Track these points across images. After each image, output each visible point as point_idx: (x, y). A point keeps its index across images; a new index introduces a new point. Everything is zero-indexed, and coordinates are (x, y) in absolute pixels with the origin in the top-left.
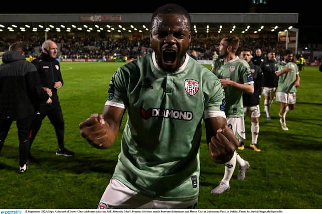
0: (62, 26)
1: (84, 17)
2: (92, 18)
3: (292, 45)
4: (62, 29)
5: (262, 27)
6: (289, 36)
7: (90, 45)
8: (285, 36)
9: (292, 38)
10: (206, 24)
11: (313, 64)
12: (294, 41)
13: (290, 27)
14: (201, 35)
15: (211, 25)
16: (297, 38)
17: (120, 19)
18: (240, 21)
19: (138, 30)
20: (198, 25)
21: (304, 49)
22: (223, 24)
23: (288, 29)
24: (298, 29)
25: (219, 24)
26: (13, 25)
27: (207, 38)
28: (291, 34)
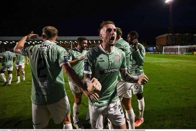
0: (31, 42)
26: (6, 42)
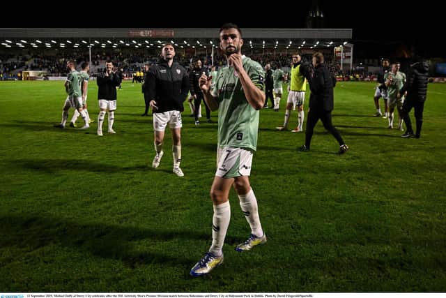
0: (109, 41)
1: (133, 32)
2: (142, 34)
3: (347, 61)
4: (108, 44)
5: (318, 43)
6: (344, 52)
7: (139, 62)
8: (340, 52)
9: (348, 54)
10: (262, 40)
11: (366, 79)
12: (349, 57)
13: (345, 43)
14: (256, 51)
15: (267, 40)
16: (351, 54)
17: (173, 34)
18: (296, 37)
19: (191, 46)
20: (255, 40)
21: (359, 65)
22: (279, 40)
23: (343, 45)
24: (352, 45)
25: (274, 40)
26: (52, 41)
27: (263, 54)
28: (346, 49)
